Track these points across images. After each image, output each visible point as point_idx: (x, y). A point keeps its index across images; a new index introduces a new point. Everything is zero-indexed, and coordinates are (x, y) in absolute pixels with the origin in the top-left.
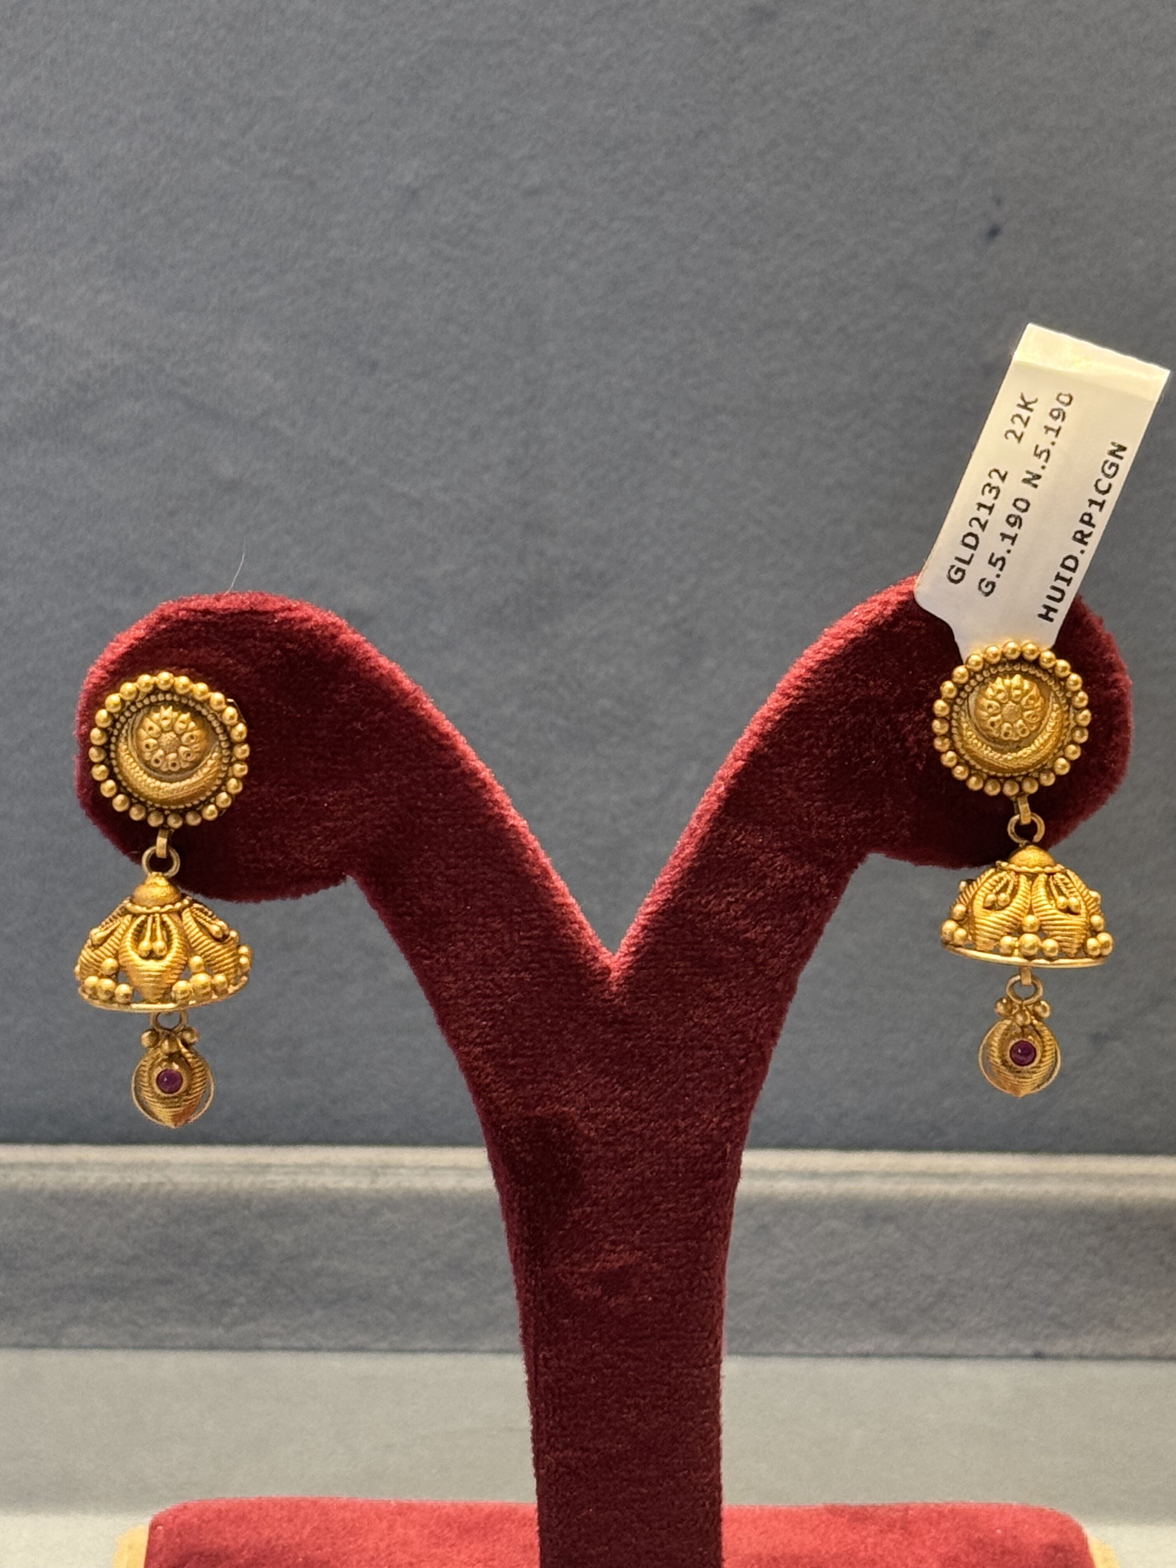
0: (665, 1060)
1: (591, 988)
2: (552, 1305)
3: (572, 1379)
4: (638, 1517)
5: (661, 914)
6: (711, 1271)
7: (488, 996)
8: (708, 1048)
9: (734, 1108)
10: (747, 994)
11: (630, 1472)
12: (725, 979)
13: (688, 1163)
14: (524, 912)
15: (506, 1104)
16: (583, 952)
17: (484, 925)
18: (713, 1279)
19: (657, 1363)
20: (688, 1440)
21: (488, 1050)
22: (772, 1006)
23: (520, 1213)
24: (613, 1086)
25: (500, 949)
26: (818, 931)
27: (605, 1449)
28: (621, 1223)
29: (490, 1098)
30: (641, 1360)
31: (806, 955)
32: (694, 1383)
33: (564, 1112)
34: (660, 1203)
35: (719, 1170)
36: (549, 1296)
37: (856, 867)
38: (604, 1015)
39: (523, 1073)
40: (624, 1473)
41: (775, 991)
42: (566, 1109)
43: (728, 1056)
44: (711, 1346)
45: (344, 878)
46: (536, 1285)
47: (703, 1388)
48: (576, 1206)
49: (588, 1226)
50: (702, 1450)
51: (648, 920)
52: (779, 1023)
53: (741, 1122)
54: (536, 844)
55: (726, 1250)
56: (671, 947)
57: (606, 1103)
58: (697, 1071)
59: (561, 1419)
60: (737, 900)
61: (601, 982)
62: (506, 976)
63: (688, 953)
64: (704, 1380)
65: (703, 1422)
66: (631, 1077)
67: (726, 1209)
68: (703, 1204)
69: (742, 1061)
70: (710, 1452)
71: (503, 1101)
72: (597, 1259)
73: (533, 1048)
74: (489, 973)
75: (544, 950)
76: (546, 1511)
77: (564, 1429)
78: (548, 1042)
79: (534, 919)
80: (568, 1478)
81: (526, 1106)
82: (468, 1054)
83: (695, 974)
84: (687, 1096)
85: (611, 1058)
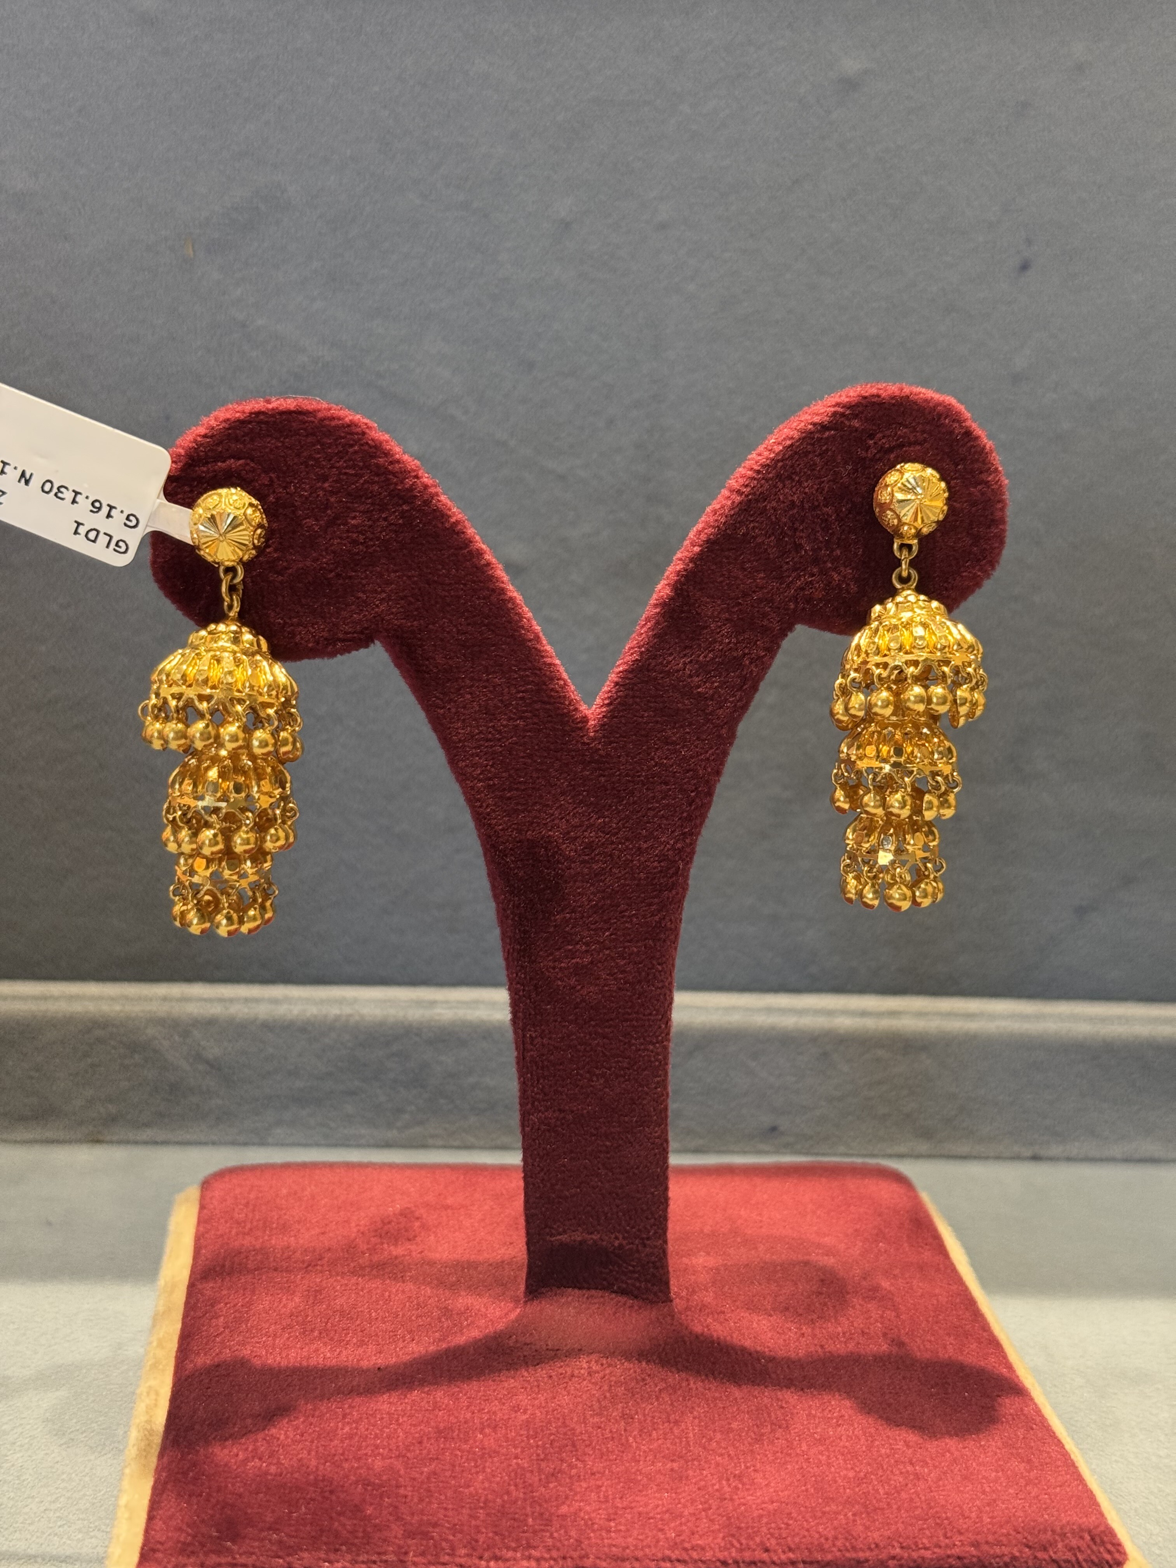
0: (632, 793)
1: (573, 734)
2: (537, 994)
3: (552, 1054)
4: (604, 1165)
5: (630, 672)
6: (664, 966)
7: (490, 740)
8: (666, 784)
9: (684, 834)
10: (698, 739)
11: (596, 1129)
12: (681, 726)
13: (648, 878)
14: (519, 669)
15: (501, 830)
16: (567, 703)
17: (488, 680)
18: (665, 973)
19: (620, 1041)
20: (644, 1102)
21: (489, 786)
22: (717, 749)
23: (513, 919)
24: (589, 814)
25: (501, 701)
26: (755, 688)
27: (578, 1110)
28: (593, 927)
29: (490, 825)
30: (608, 1039)
31: (745, 708)
32: (649, 1056)
33: (549, 836)
34: (627, 909)
35: (673, 884)
36: (536, 987)
37: (787, 635)
38: (584, 755)
39: (517, 804)
40: (592, 1130)
41: (720, 736)
42: (551, 833)
43: (682, 790)
44: (663, 1026)
45: (373, 642)
46: (525, 978)
47: (657, 1060)
48: (558, 913)
49: (567, 929)
50: (655, 1110)
51: (620, 677)
52: (722, 763)
53: (691, 844)
54: (530, 615)
55: (676, 949)
56: (638, 700)
57: (584, 828)
58: (657, 802)
59: (543, 1087)
60: (691, 662)
61: (581, 729)
62: (505, 723)
63: (652, 705)
64: (658, 1054)
65: (656, 1088)
66: (605, 806)
67: (677, 916)
68: (659, 911)
69: (693, 794)
70: (661, 1112)
71: (500, 827)
73: (525, 782)
74: (491, 721)
75: (535, 702)
76: (530, 1161)
77: (545, 1094)
78: (538, 778)
79: (527, 676)
80: (548, 1134)
81: (520, 831)
82: (472, 788)
83: (657, 722)
84: (648, 823)
85: (587, 791)
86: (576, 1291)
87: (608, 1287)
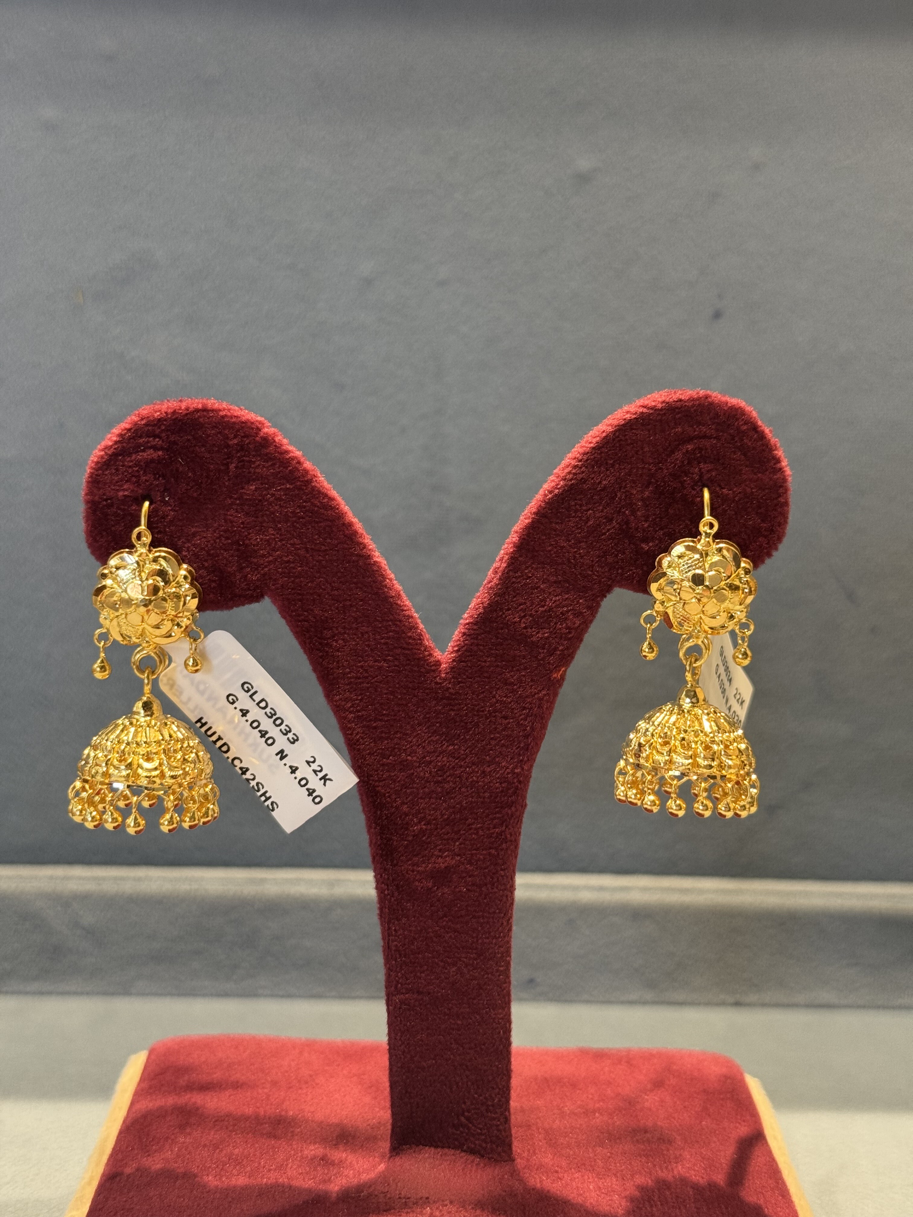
1: (428, 675)
2: (399, 893)
3: (412, 944)
8: (506, 718)
9: (523, 760)
11: (449, 1009)
14: (383, 620)
15: (369, 754)
16: (423, 649)
19: (469, 934)
20: (490, 988)
21: (358, 716)
22: (548, 691)
23: (377, 828)
24: (442, 742)
25: (368, 646)
26: (580, 639)
27: (434, 992)
28: (446, 837)
29: (359, 750)
30: (459, 933)
31: (572, 655)
32: (493, 949)
34: (474, 823)
35: (513, 802)
36: (397, 886)
37: (605, 597)
38: (437, 693)
39: (382, 732)
40: (446, 1010)
41: (551, 679)
42: (409, 758)
43: (519, 723)
45: (263, 597)
47: (500, 952)
49: (424, 838)
51: (467, 628)
52: (553, 702)
53: (527, 770)
54: (392, 576)
56: (482, 648)
57: (437, 754)
58: (498, 733)
59: (405, 972)
60: (526, 617)
61: (434, 671)
62: (371, 664)
64: (501, 947)
66: (454, 736)
67: (516, 829)
68: (501, 825)
69: (529, 728)
70: (504, 997)
72: (430, 861)
73: (388, 715)
74: (360, 662)
75: (395, 648)
77: (406, 978)
79: (390, 625)
80: (408, 1013)
83: (497, 666)
84: (491, 750)
85: (440, 723)
86: (433, 1149)
87: (459, 1147)
